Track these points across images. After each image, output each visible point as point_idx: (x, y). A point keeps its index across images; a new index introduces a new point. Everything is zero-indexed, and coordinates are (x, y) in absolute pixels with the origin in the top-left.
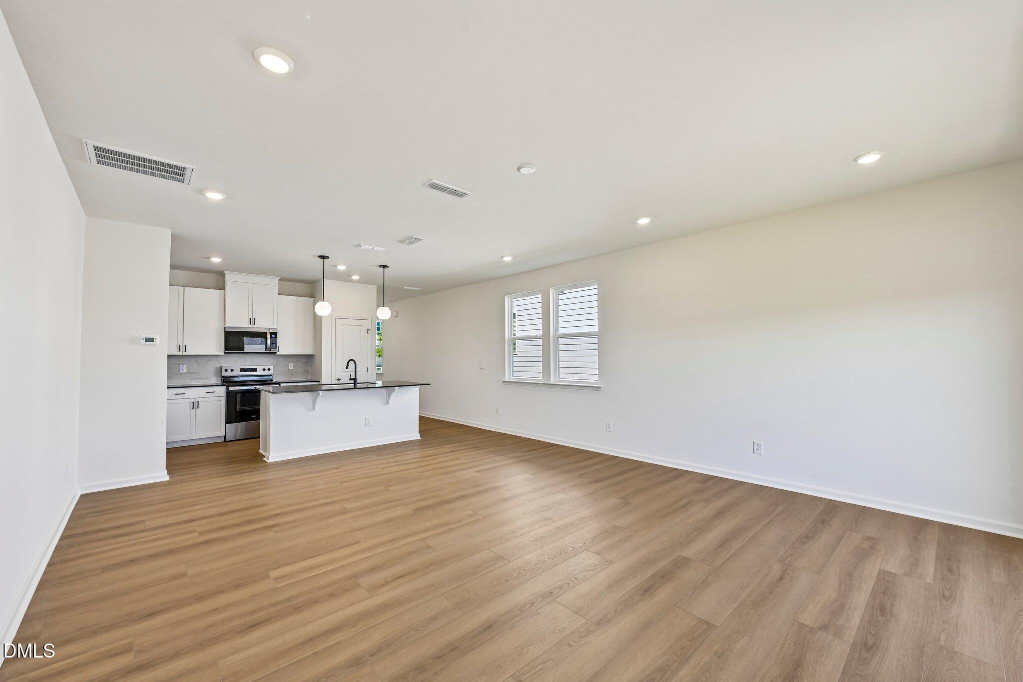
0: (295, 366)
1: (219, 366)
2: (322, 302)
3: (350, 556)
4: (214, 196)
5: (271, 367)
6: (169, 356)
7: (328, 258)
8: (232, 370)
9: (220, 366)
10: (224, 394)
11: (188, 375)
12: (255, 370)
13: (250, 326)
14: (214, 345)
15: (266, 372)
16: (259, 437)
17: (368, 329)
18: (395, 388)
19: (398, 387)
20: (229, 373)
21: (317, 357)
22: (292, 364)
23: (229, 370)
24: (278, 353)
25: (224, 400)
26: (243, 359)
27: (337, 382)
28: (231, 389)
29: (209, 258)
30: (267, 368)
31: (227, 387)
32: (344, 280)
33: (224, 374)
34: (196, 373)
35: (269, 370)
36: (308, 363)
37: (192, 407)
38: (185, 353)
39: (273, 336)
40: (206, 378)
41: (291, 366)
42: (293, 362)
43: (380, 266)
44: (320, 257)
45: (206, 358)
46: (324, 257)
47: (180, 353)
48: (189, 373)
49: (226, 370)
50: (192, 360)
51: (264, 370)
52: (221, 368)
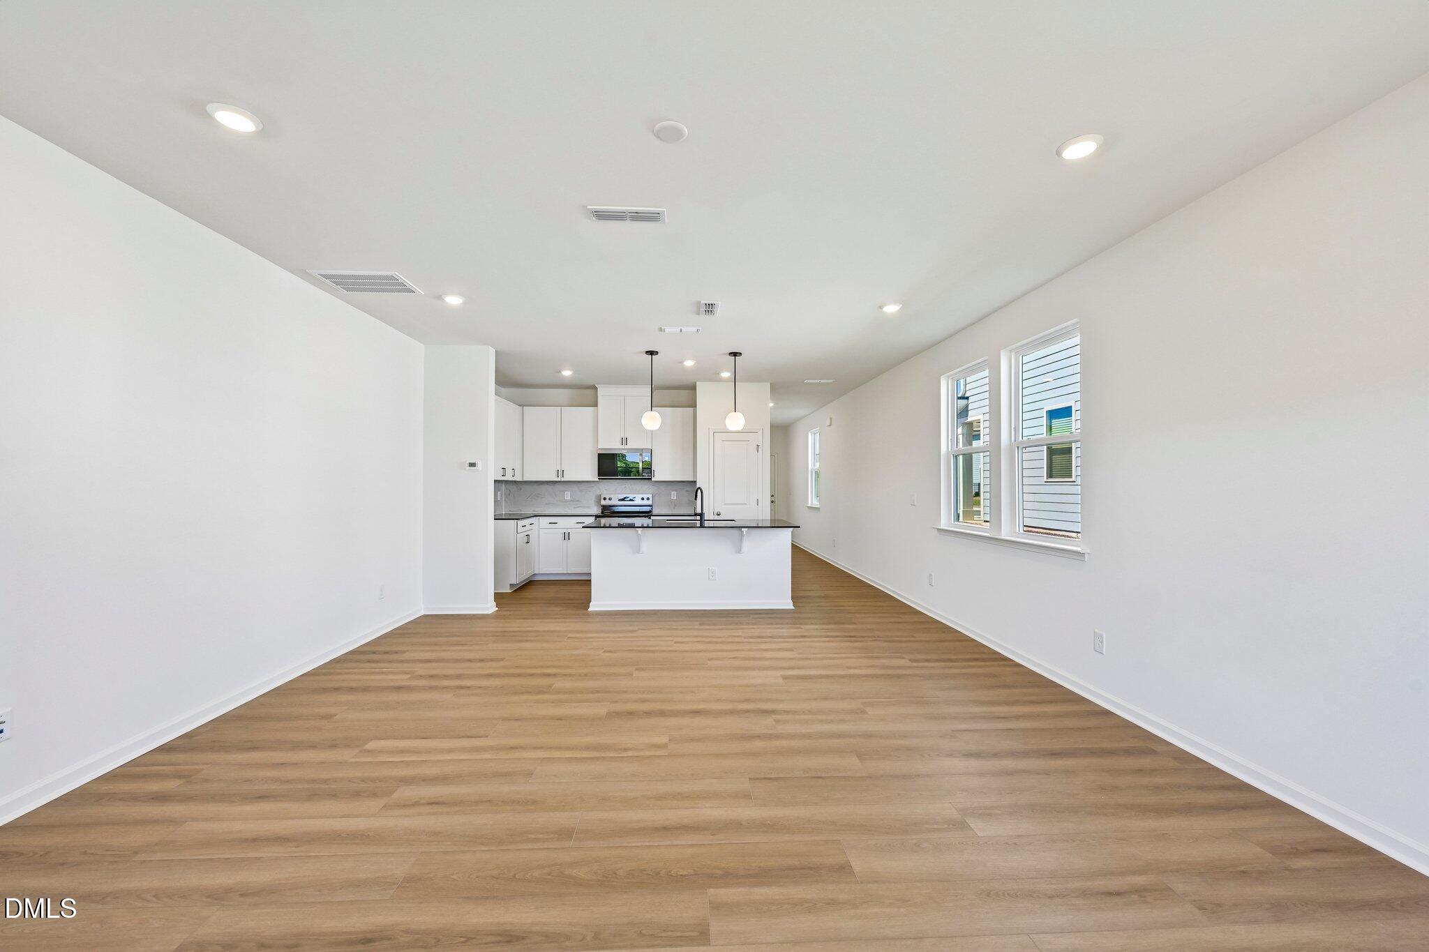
0: (678, 496)
1: (598, 493)
2: (650, 412)
3: (450, 751)
4: (454, 300)
5: (650, 496)
6: (496, 481)
7: (657, 353)
8: (610, 499)
9: (600, 493)
11: (571, 503)
12: (634, 499)
13: (623, 447)
14: (588, 471)
15: (646, 502)
17: (758, 446)
18: (743, 529)
19: (747, 529)
20: (607, 503)
22: (675, 492)
23: (607, 499)
24: (655, 479)
26: (623, 486)
27: (717, 518)
29: (560, 372)
30: (645, 496)
32: (710, 380)
33: (603, 502)
34: (578, 501)
35: (648, 499)
37: (563, 538)
38: (564, 479)
40: (588, 507)
41: (674, 495)
43: (730, 354)
44: (647, 352)
45: (587, 484)
46: (651, 353)
47: (559, 479)
48: (572, 501)
49: (605, 499)
50: (575, 487)
51: (643, 499)
52: (600, 495)
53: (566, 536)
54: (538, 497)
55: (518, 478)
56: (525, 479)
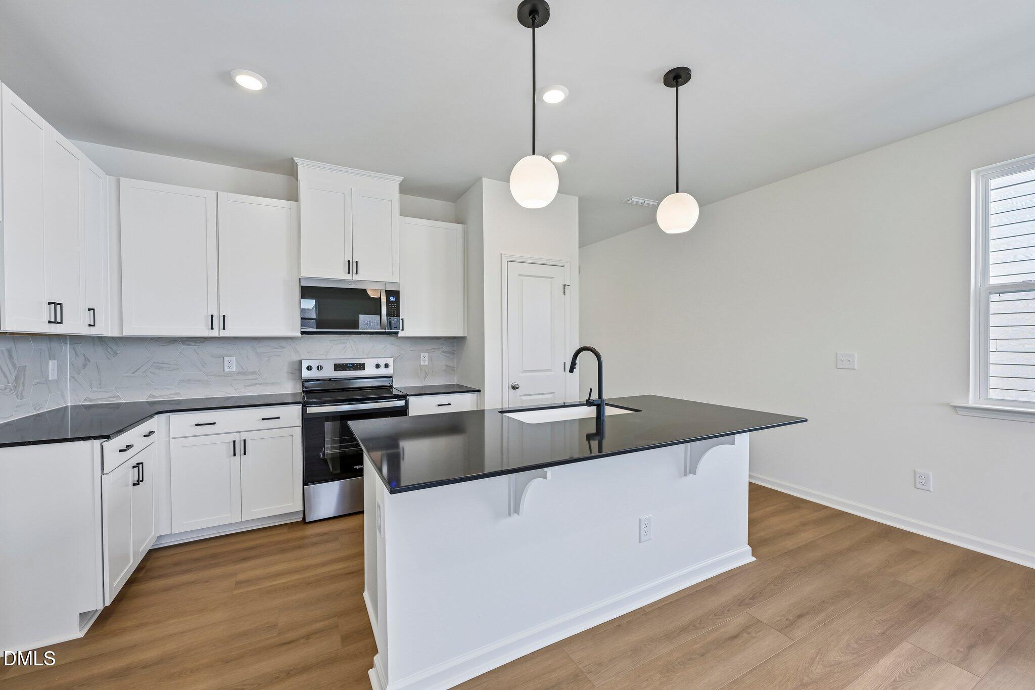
0: (431, 359)
1: (296, 358)
5: (390, 361)
8: (319, 368)
9: (299, 359)
10: (298, 422)
11: (240, 378)
12: (361, 367)
13: (349, 277)
14: (282, 317)
15: (382, 371)
16: (362, 512)
17: (564, 286)
20: (314, 375)
21: (471, 343)
22: (426, 355)
23: (315, 368)
24: (401, 334)
25: (298, 433)
26: (340, 346)
28: (312, 410)
30: (382, 362)
31: (305, 405)
33: (306, 374)
34: (254, 373)
35: (387, 366)
36: (453, 352)
37: (232, 453)
38: (223, 334)
39: (393, 299)
41: (425, 359)
42: (427, 351)
45: (273, 343)
47: (214, 333)
48: (239, 373)
49: (309, 368)
50: (247, 350)
51: (378, 366)
52: (300, 362)
53: (239, 448)
54: (161, 368)
55: (105, 329)
56: (127, 333)
